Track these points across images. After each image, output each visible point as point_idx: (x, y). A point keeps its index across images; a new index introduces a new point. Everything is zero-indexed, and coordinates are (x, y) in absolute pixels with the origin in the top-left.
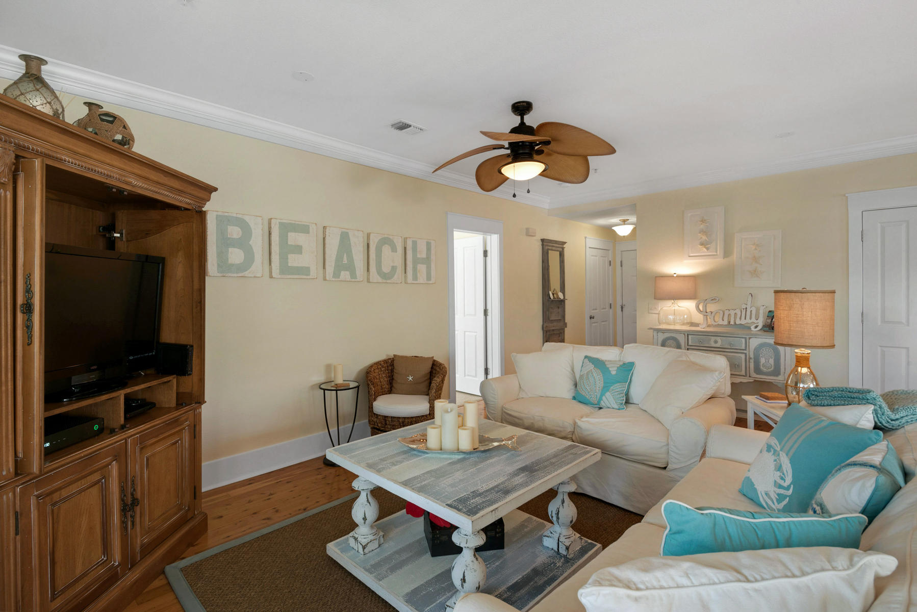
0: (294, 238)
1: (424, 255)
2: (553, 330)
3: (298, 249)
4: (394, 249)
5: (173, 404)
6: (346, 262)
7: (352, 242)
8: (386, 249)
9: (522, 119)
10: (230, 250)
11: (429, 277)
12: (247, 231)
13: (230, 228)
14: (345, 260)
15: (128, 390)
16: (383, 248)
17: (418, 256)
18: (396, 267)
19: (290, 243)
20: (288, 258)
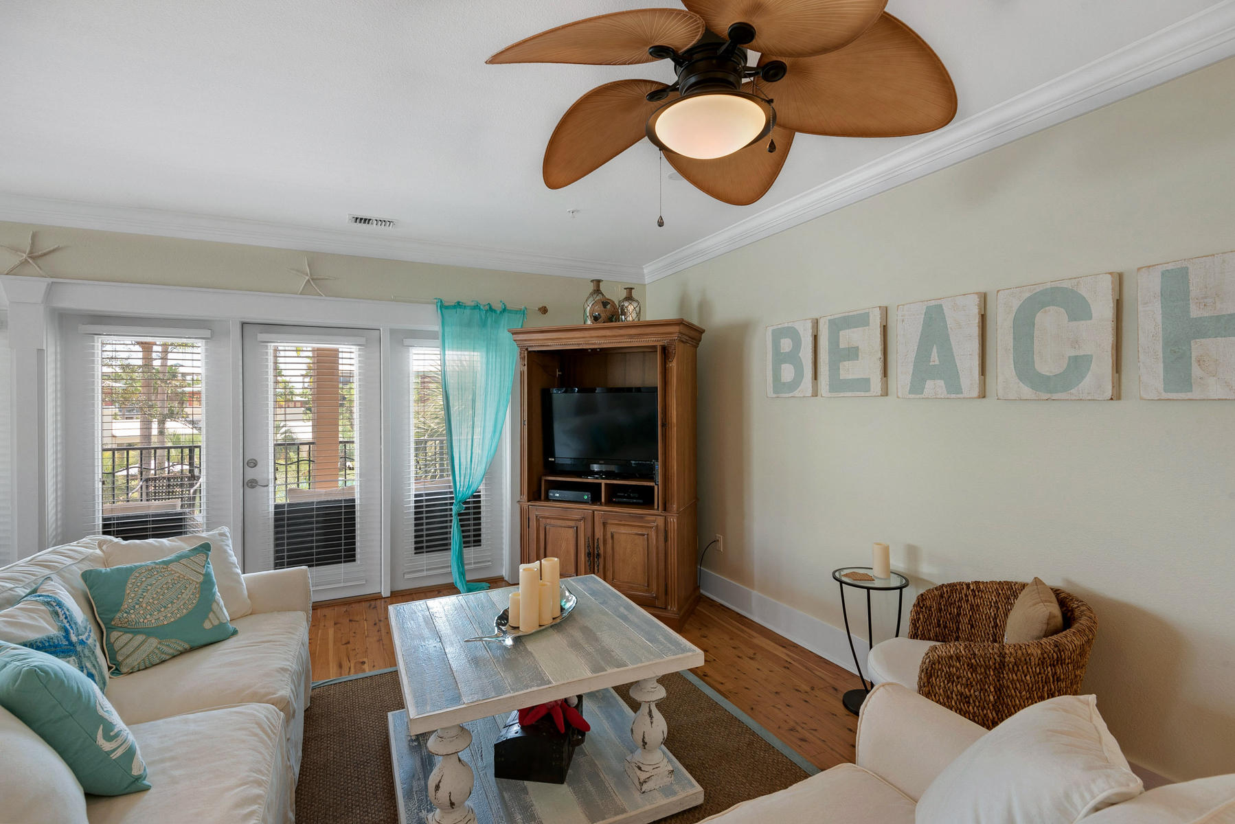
0: (848, 337)
3: (852, 353)
6: (937, 363)
7: (949, 323)
10: (783, 366)
12: (797, 342)
13: (783, 342)
14: (935, 358)
15: (608, 482)
16: (1039, 317)
17: (1195, 312)
18: (1087, 359)
19: (842, 346)
20: (838, 369)
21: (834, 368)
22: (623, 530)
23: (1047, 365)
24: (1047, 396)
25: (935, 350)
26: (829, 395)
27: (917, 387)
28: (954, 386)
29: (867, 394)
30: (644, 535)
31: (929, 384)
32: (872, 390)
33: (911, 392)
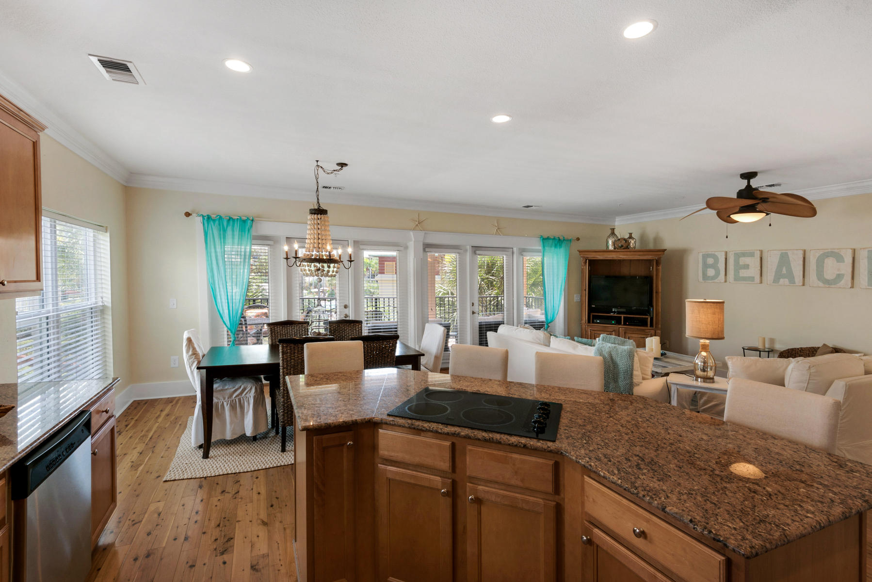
0: (743, 260)
3: (747, 267)
5: (649, 326)
6: (785, 272)
7: (791, 259)
8: (830, 262)
9: (749, 182)
10: (708, 269)
12: (716, 260)
13: (709, 259)
14: (784, 271)
15: (625, 316)
16: (826, 261)
18: (843, 275)
19: (741, 264)
20: (739, 272)
21: (737, 271)
23: (829, 274)
24: (828, 286)
25: (784, 268)
26: (733, 282)
27: (776, 280)
28: (792, 281)
29: (752, 282)
31: (782, 280)
32: (754, 281)
33: (773, 283)
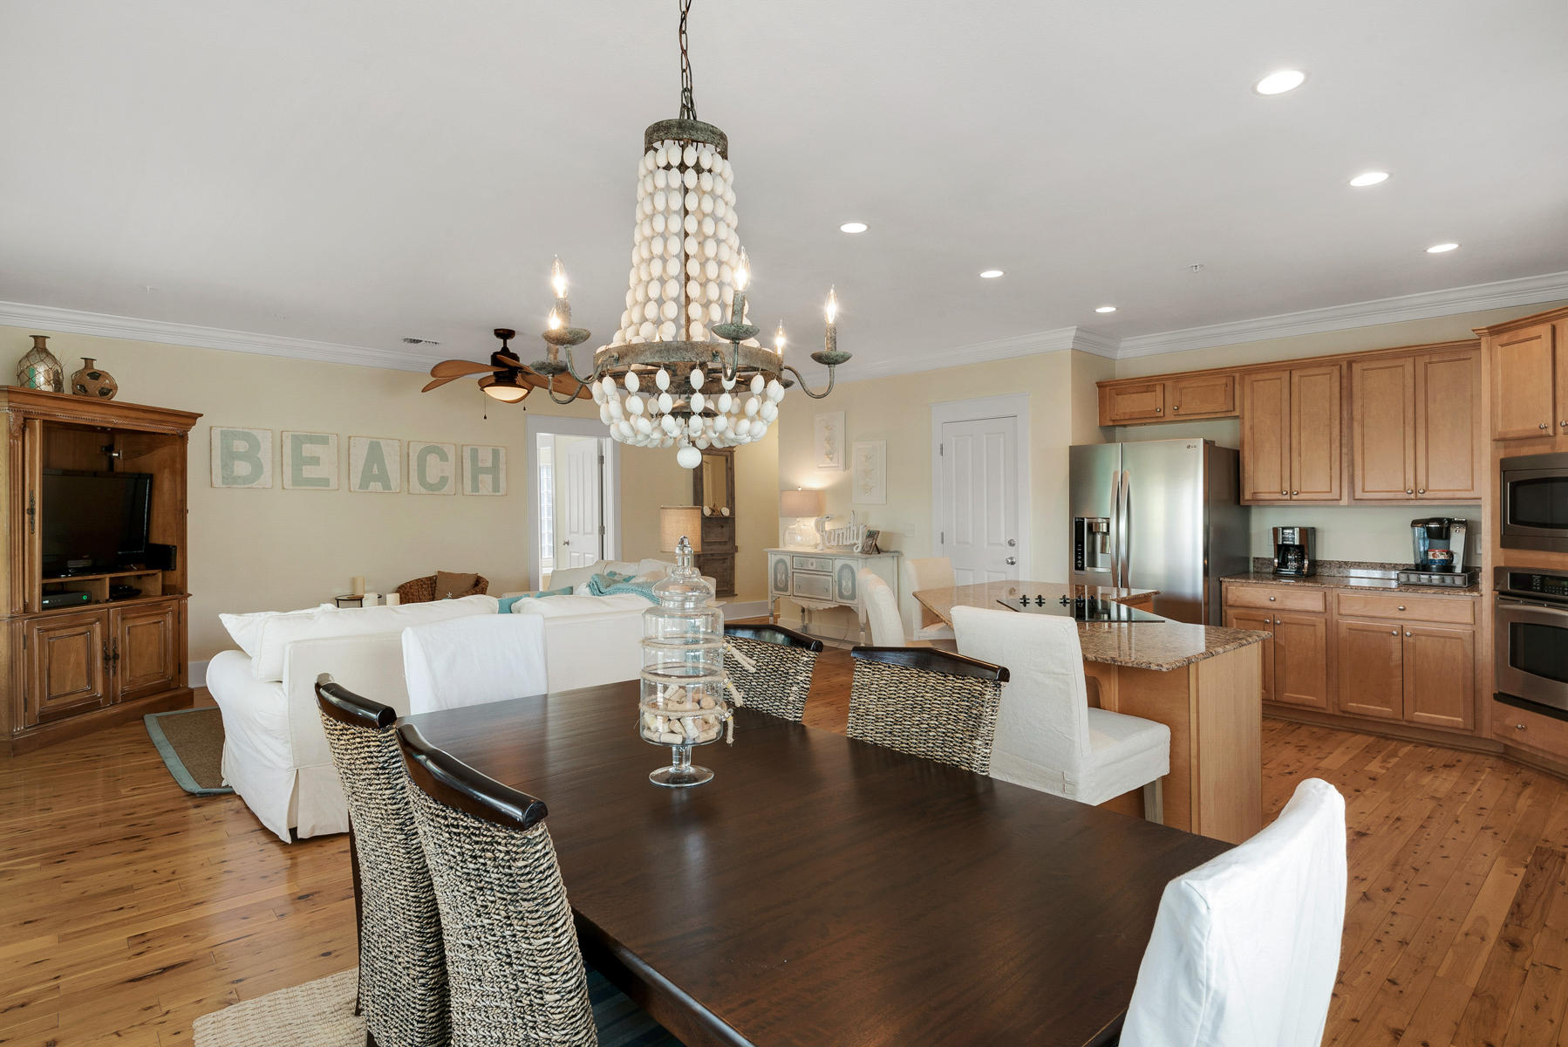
0: (308, 450)
1: (489, 464)
2: (712, 555)
3: (315, 461)
4: (444, 457)
5: (160, 593)
6: (377, 473)
7: (385, 451)
8: (432, 460)
9: (505, 343)
10: (236, 462)
11: (496, 488)
12: (255, 445)
13: (236, 442)
14: (375, 470)
15: (113, 575)
16: (428, 458)
17: (480, 465)
18: (446, 478)
20: (302, 470)
21: (297, 468)
22: (139, 622)
23: (432, 478)
24: (430, 492)
25: (375, 466)
26: (291, 488)
27: (364, 485)
28: (387, 486)
29: (327, 488)
30: (159, 622)
31: (371, 484)
32: (328, 486)
33: (359, 488)
